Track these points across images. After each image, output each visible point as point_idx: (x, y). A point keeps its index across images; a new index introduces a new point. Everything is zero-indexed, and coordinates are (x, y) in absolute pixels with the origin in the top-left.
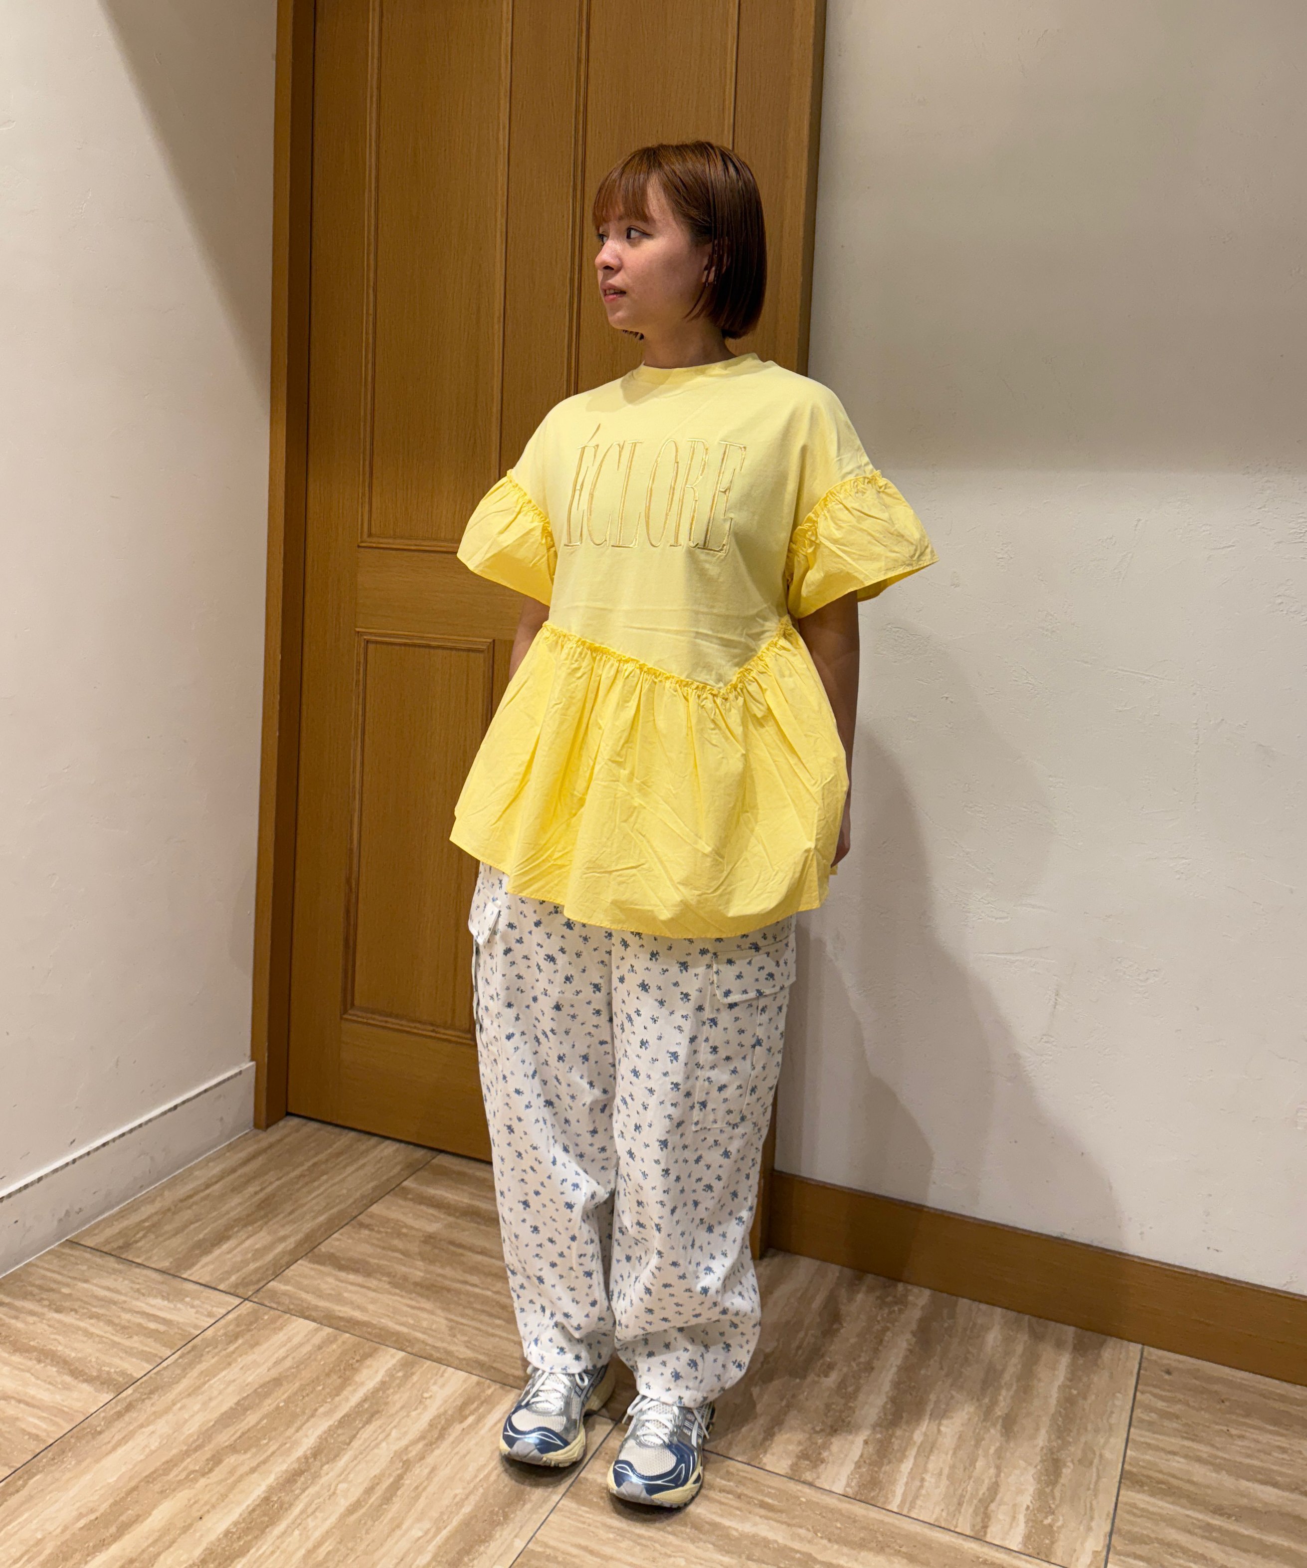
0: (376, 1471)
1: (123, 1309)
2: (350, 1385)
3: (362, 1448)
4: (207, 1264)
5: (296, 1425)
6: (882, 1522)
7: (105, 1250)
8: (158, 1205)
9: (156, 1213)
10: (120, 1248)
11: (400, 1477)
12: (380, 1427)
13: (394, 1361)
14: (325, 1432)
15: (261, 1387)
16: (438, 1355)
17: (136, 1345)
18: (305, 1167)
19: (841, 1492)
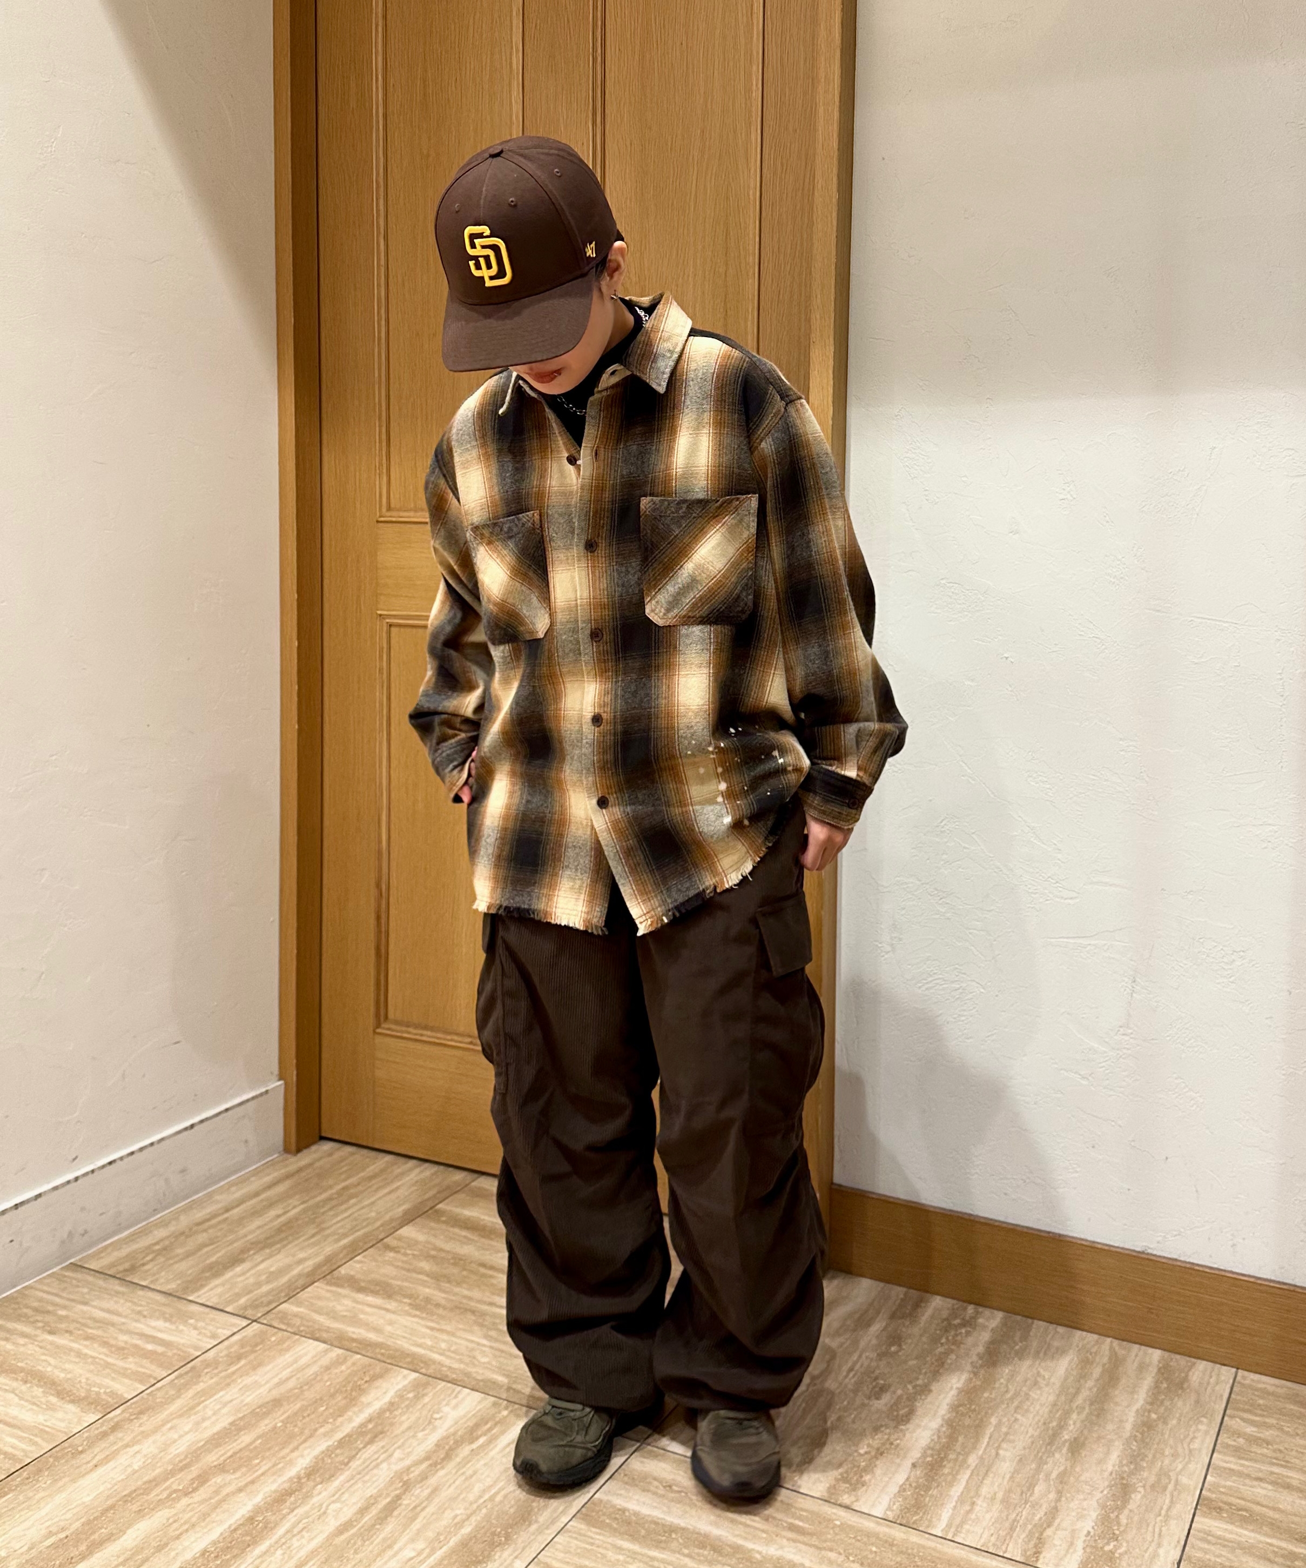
0: (371, 1491)
1: (121, 1331)
2: (354, 1405)
3: (361, 1468)
4: (216, 1286)
5: (291, 1447)
6: (923, 1547)
7: (109, 1273)
8: (172, 1228)
9: (167, 1237)
10: (126, 1270)
11: (398, 1497)
12: (383, 1447)
13: (406, 1382)
14: (323, 1452)
15: (259, 1407)
16: (454, 1376)
17: (132, 1366)
18: (334, 1191)
19: (880, 1516)
